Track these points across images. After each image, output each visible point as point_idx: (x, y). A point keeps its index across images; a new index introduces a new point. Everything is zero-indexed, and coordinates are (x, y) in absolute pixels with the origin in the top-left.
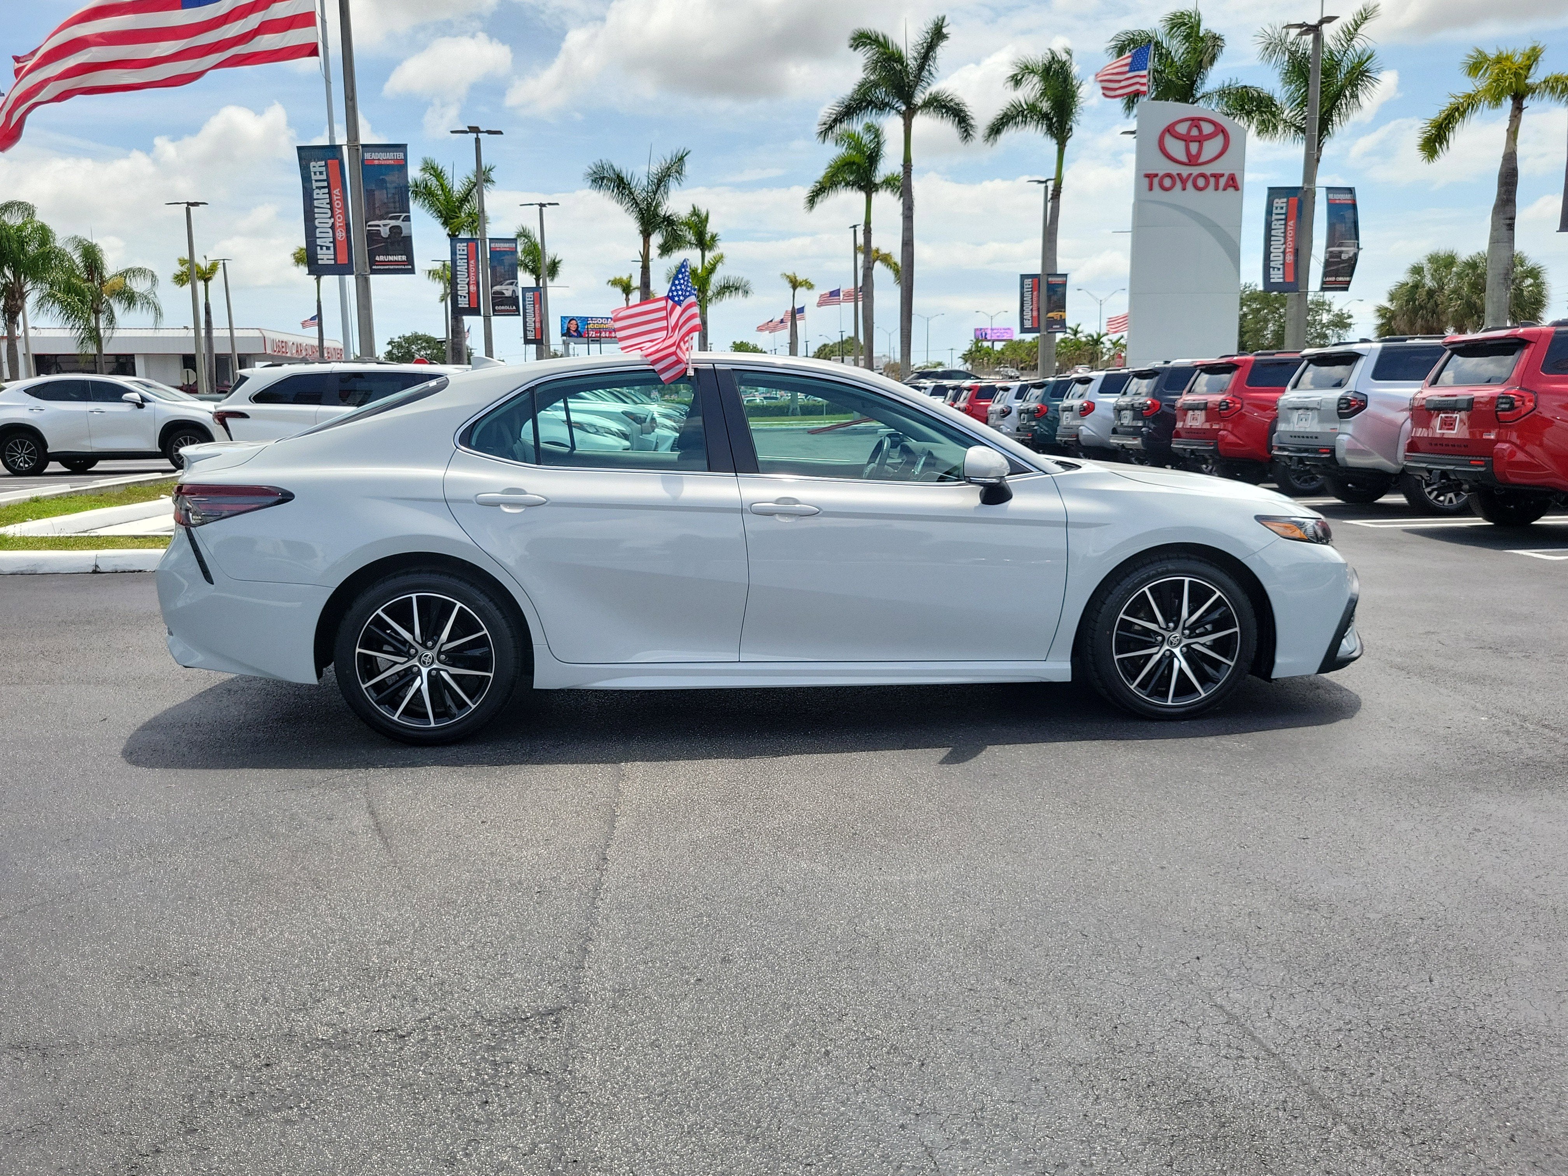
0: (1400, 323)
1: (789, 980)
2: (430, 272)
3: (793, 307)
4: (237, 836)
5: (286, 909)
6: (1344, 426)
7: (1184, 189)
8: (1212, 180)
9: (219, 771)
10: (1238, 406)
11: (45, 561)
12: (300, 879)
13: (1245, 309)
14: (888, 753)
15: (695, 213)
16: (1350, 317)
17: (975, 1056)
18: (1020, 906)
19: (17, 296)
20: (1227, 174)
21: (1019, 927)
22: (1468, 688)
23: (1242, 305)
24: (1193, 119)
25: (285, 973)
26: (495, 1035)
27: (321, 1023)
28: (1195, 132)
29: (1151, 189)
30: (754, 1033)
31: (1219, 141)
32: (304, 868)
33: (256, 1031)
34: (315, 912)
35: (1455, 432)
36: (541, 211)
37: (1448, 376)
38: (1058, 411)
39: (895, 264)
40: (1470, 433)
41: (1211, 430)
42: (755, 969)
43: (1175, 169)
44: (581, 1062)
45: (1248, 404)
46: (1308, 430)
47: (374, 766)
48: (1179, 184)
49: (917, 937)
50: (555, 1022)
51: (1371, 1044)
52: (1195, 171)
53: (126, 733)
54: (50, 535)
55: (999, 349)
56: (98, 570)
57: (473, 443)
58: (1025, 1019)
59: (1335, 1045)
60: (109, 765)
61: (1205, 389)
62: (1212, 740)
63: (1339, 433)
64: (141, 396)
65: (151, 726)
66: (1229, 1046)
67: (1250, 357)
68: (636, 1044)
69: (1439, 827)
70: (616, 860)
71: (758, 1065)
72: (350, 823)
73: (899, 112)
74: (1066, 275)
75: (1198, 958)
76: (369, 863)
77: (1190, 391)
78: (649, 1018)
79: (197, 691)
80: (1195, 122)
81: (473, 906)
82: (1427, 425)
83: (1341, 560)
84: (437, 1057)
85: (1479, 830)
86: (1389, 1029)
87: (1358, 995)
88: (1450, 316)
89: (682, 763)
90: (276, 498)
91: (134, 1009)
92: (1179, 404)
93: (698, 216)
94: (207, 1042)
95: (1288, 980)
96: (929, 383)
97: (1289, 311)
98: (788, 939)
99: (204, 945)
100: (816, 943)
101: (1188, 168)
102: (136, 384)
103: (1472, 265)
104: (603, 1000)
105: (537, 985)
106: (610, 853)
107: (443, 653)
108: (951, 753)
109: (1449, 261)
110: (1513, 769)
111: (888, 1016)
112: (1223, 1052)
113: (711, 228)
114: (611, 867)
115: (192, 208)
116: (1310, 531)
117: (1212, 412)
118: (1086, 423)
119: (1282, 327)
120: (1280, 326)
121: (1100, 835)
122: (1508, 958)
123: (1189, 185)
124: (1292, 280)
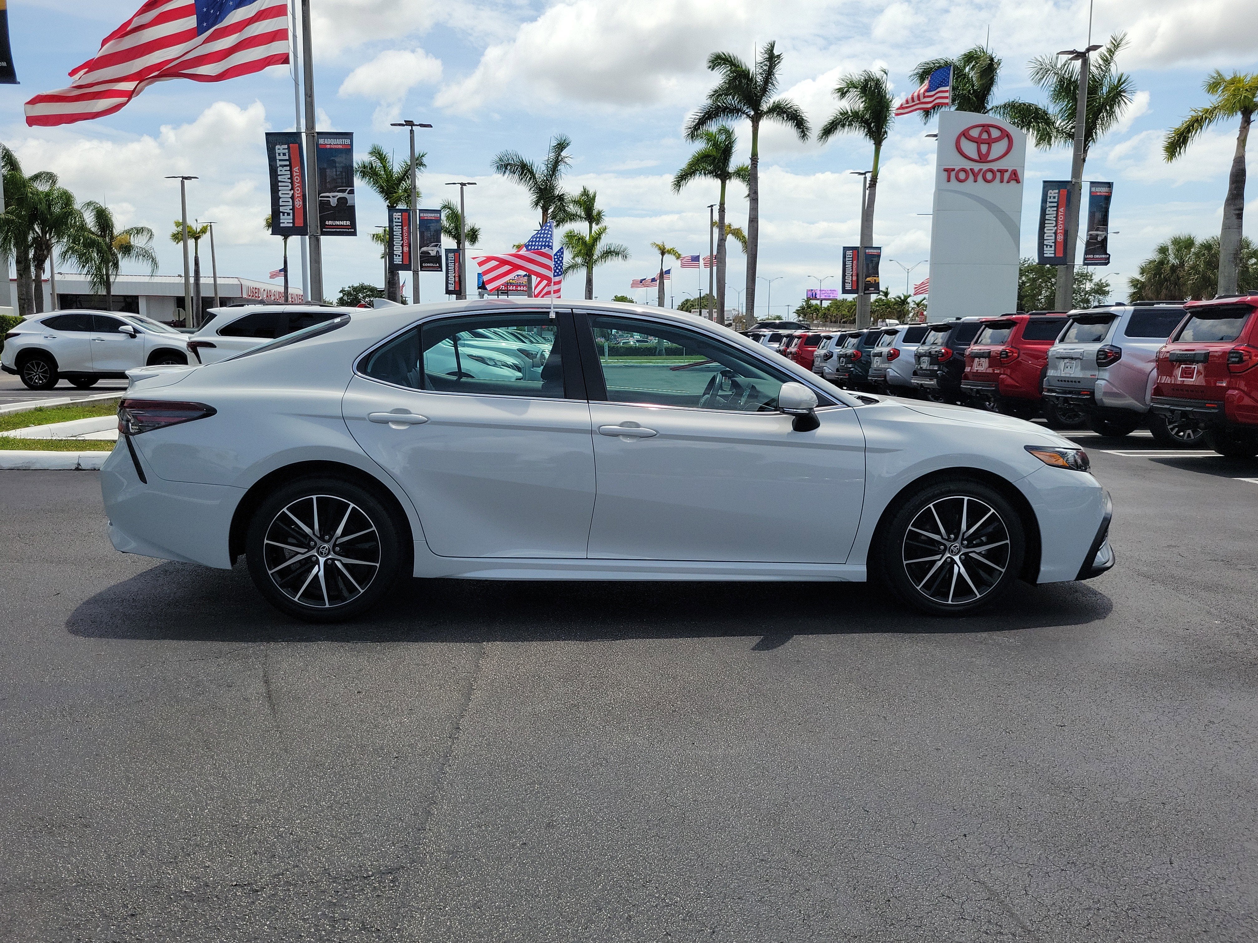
0: (1148, 292)
1: (603, 846)
2: (374, 236)
3: (662, 269)
4: (147, 699)
5: (176, 768)
6: (1101, 373)
7: (975, 181)
8: (998, 174)
9: (144, 642)
10: (1016, 355)
11: (37, 459)
12: (194, 740)
13: (1024, 278)
14: (709, 639)
15: (585, 193)
16: (1107, 285)
17: (761, 925)
18: (811, 782)
19: (44, 248)
20: (1010, 169)
21: (809, 802)
22: (1203, 594)
23: (1021, 275)
24: (983, 126)
25: (165, 827)
26: (338, 892)
27: (187, 876)
28: (985, 136)
29: (949, 181)
30: (566, 897)
31: (1004, 143)
32: (199, 730)
33: (129, 882)
34: (201, 771)
35: (1193, 380)
36: (462, 189)
37: (1188, 334)
38: (870, 356)
39: (744, 237)
40: (1206, 381)
41: (993, 374)
42: (575, 835)
43: (968, 165)
44: (409, 921)
45: (1023, 353)
46: (1072, 376)
47: (275, 640)
48: (971, 177)
49: (719, 808)
50: (392, 881)
51: (1117, 924)
52: (985, 167)
53: (73, 606)
54: (45, 438)
55: (826, 306)
56: (80, 467)
57: (369, 370)
58: (809, 890)
59: (1085, 923)
60: (53, 634)
61: (989, 341)
62: (985, 635)
63: (1098, 379)
64: (134, 329)
65: (95, 601)
66: (989, 922)
67: (1026, 316)
68: (461, 905)
69: (1178, 718)
70: (467, 729)
71: (566, 928)
72: (245, 691)
73: (748, 116)
74: (880, 248)
75: (965, 835)
76: (256, 727)
77: (976, 342)
78: (476, 879)
79: (139, 572)
80: (986, 128)
81: (337, 769)
82: (1170, 374)
83: (1097, 485)
84: (283, 912)
85: (1214, 723)
86: (1133, 909)
87: (1106, 875)
88: (1189, 287)
89: (534, 643)
90: (201, 413)
91: (27, 858)
92: (967, 352)
93: (588, 195)
94: (84, 892)
95: (1044, 859)
96: (767, 332)
97: (1059, 280)
98: (606, 807)
99: (100, 799)
100: (631, 812)
101: (979, 164)
102: (130, 319)
103: (1207, 247)
104: (438, 861)
105: (382, 845)
106: (464, 723)
107: (338, 545)
108: (762, 641)
109: (1189, 243)
110: (1243, 668)
111: (686, 884)
112: (984, 928)
113: (598, 206)
114: (462, 736)
115: (185, 181)
116: (1071, 460)
117: (993, 359)
118: (892, 366)
119: (1053, 293)
120: (1051, 293)
121: (884, 717)
122: (1240, 843)
123: (980, 178)
124: (1062, 256)
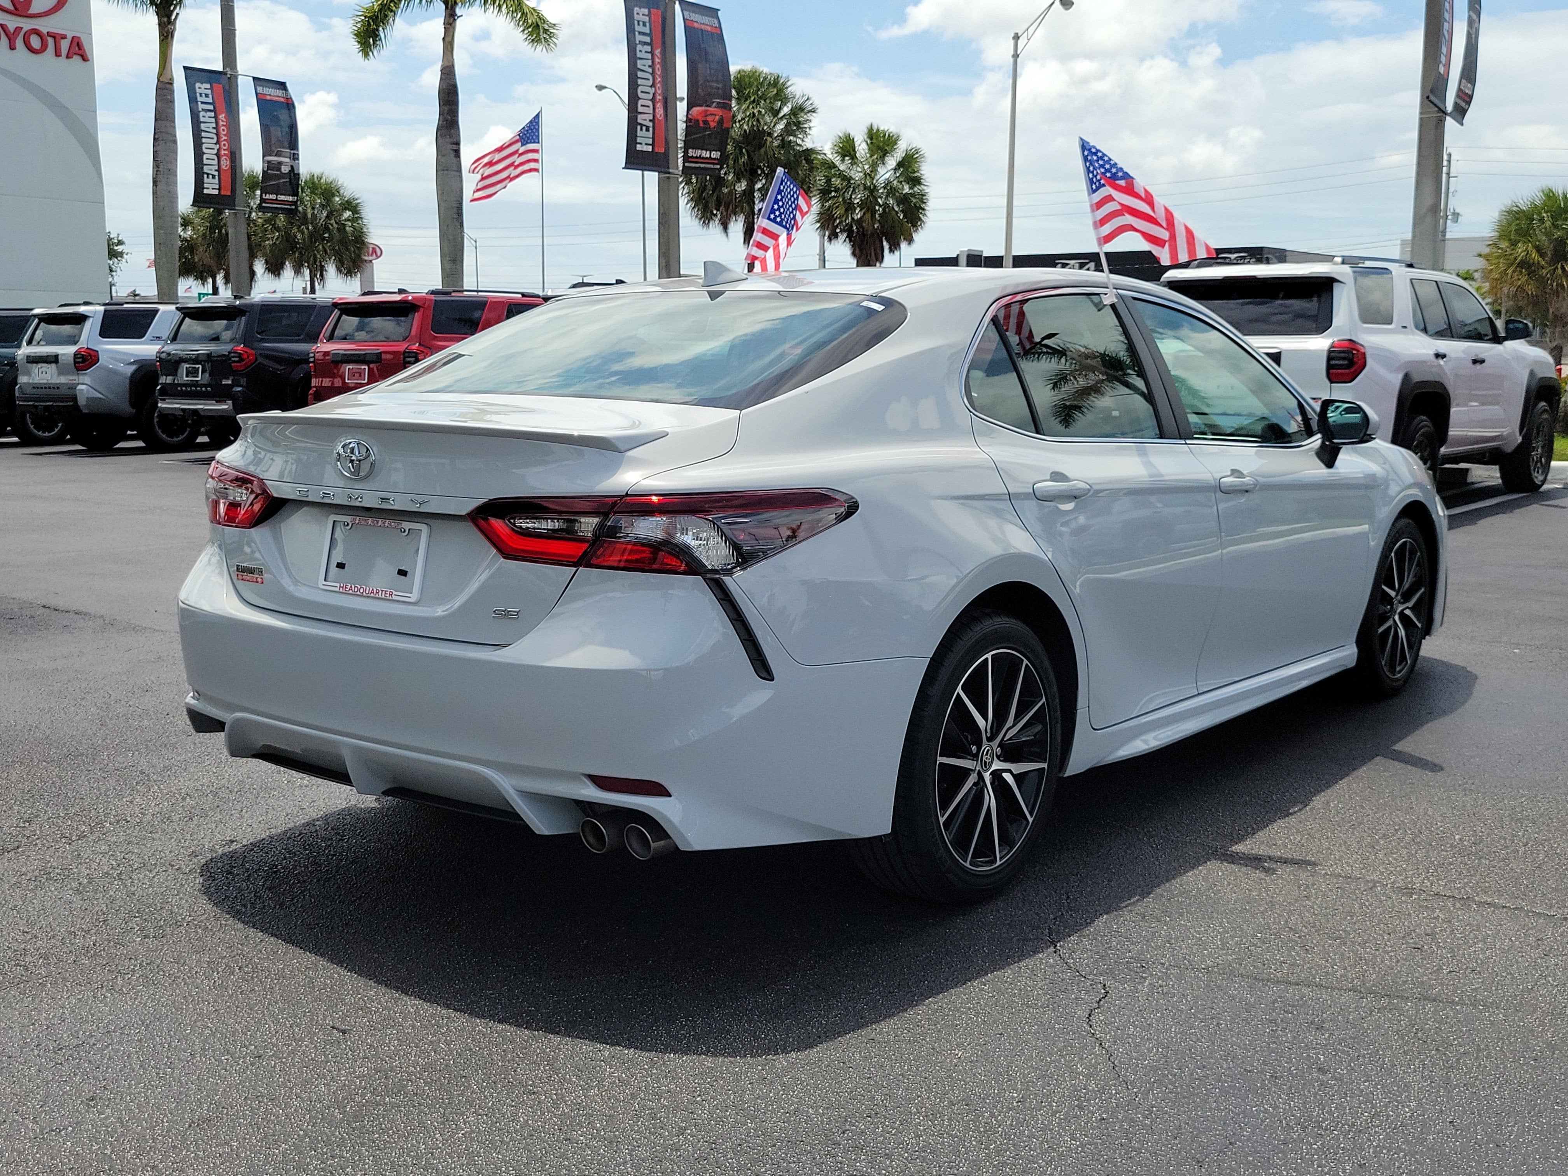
7: (11, 47)
8: (51, 41)
20: (70, 36)
48: (5, 40)
52: (27, 25)
101: (13, 18)
118: (87, 379)
123: (19, 43)
124: (229, 194)
